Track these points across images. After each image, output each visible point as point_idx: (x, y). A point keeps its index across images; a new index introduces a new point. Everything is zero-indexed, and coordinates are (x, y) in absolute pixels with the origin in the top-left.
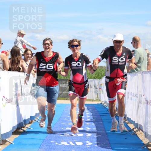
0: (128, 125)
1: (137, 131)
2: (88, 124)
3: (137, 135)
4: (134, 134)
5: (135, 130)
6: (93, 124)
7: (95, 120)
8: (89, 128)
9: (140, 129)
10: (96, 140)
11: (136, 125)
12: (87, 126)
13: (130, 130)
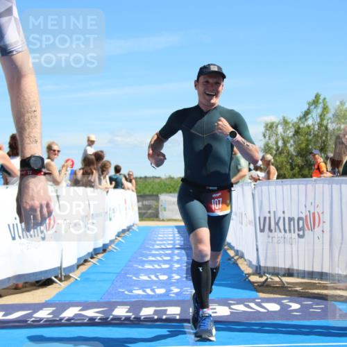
0: (227, 253)
1: (238, 259)
2: (177, 251)
3: (237, 264)
4: (234, 263)
5: (236, 258)
6: (183, 252)
7: (186, 247)
8: (178, 256)
9: (242, 257)
10: (185, 272)
11: (237, 252)
12: (176, 255)
13: (230, 258)
